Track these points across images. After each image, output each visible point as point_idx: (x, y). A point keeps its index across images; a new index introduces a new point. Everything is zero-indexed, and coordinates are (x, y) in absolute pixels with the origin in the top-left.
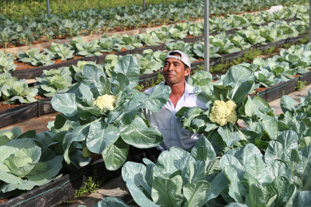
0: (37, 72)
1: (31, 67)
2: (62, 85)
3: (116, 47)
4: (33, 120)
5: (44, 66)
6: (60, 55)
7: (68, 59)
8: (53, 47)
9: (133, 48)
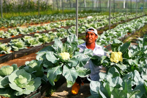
0: (5, 41)
1: (2, 39)
2: (21, 46)
3: (35, 31)
4: (11, 61)
5: (7, 38)
6: (13, 34)
7: (17, 36)
8: (10, 30)
9: (42, 31)
